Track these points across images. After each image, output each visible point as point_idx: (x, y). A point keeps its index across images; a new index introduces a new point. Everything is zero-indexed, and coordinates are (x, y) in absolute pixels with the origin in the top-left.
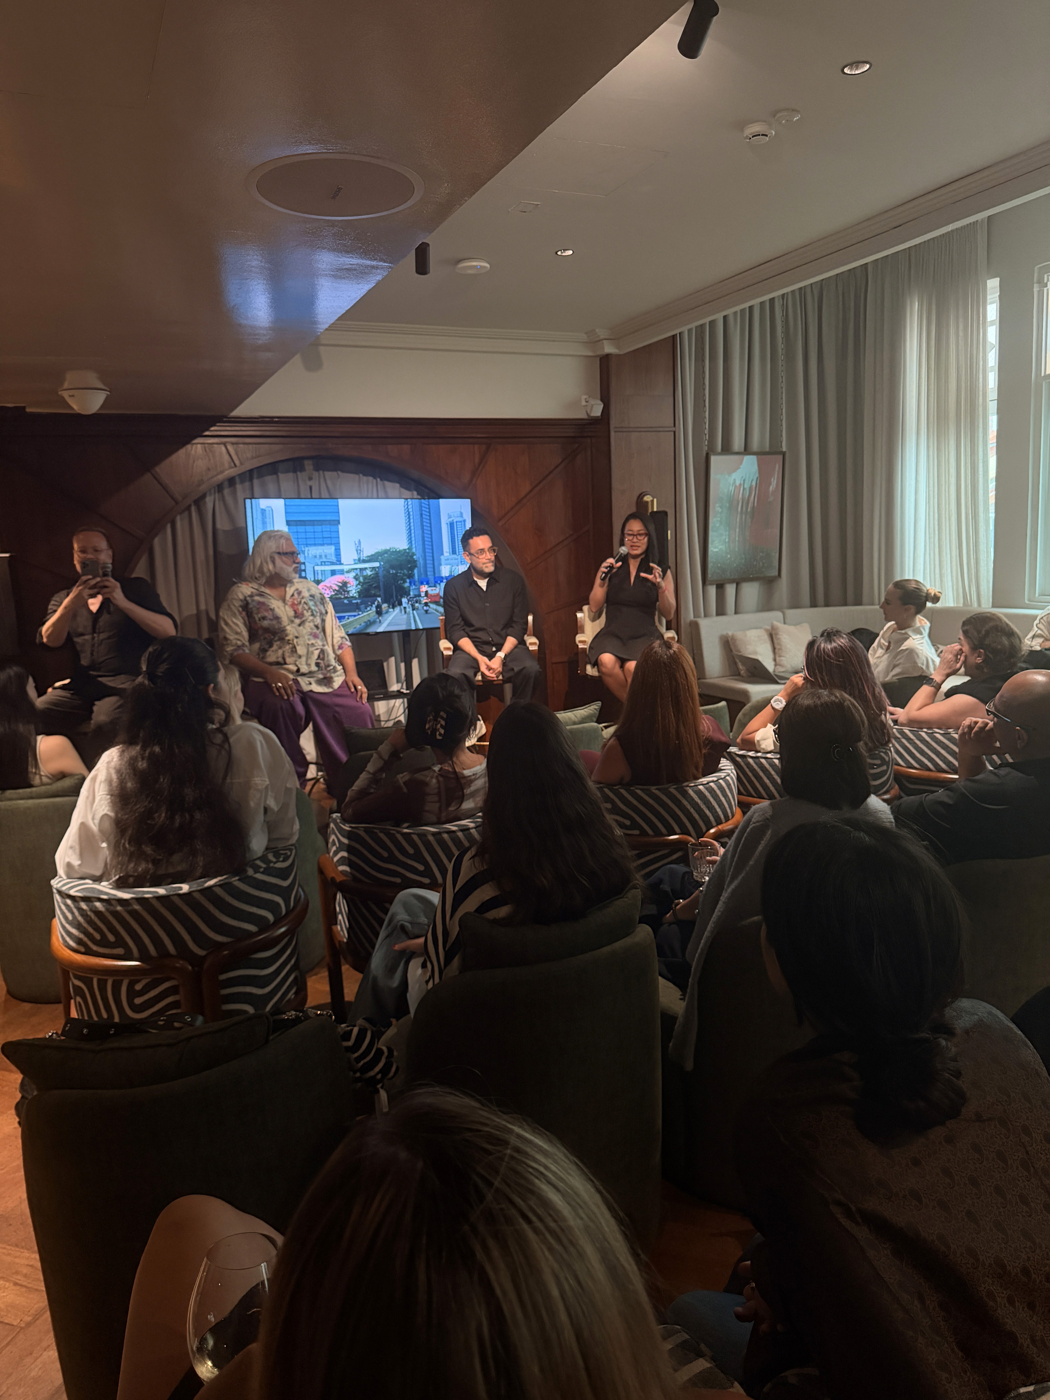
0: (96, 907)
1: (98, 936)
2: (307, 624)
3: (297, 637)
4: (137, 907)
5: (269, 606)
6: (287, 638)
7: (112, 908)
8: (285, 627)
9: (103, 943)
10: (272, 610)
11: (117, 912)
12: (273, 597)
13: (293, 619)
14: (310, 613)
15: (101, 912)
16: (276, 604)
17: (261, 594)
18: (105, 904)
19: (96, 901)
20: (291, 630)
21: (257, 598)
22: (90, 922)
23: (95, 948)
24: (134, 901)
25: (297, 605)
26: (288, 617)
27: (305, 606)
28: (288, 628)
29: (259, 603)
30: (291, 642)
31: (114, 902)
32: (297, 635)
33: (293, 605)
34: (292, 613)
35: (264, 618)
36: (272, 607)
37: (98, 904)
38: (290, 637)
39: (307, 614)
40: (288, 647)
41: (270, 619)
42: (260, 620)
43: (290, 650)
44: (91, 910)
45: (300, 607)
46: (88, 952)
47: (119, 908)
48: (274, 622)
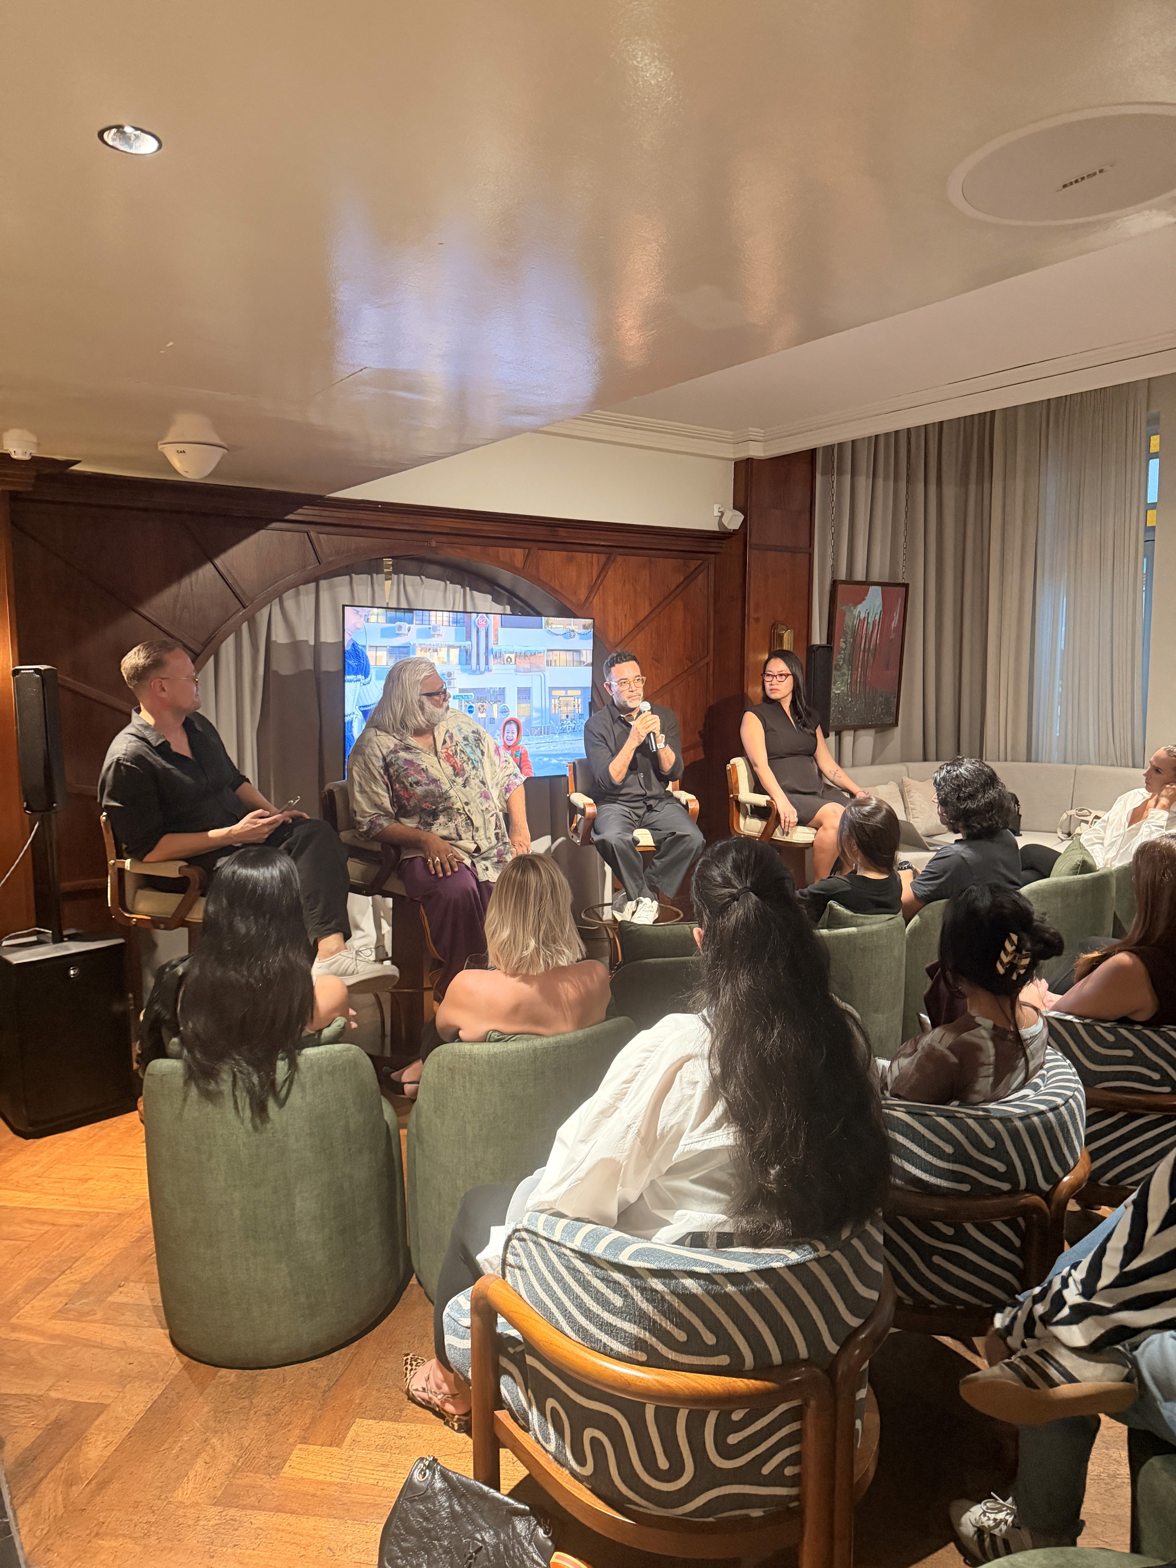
0: (684, 1287)
1: (681, 1336)
2: (472, 781)
3: (467, 804)
4: (761, 1285)
5: (419, 765)
6: (455, 807)
7: (716, 1288)
8: (447, 792)
9: (694, 1345)
10: (425, 771)
11: (726, 1294)
12: (421, 750)
13: (454, 778)
14: (471, 766)
15: (695, 1296)
16: (428, 761)
17: (408, 748)
18: (702, 1282)
19: (683, 1278)
20: (457, 795)
21: (402, 754)
22: (669, 1312)
23: (671, 1355)
24: (755, 1274)
25: (452, 756)
26: (447, 777)
27: (463, 755)
28: (452, 793)
29: (407, 761)
30: (461, 811)
31: (717, 1278)
32: (466, 800)
33: (448, 757)
34: (450, 770)
35: (418, 783)
36: (423, 767)
37: (690, 1284)
38: (458, 805)
39: (468, 767)
40: (460, 820)
41: (426, 784)
42: (411, 785)
43: (464, 823)
44: (673, 1293)
45: (458, 759)
46: (655, 1361)
47: (730, 1288)
48: (432, 787)
